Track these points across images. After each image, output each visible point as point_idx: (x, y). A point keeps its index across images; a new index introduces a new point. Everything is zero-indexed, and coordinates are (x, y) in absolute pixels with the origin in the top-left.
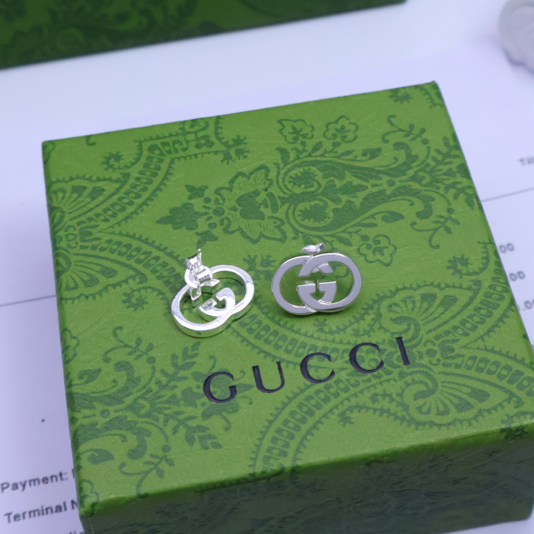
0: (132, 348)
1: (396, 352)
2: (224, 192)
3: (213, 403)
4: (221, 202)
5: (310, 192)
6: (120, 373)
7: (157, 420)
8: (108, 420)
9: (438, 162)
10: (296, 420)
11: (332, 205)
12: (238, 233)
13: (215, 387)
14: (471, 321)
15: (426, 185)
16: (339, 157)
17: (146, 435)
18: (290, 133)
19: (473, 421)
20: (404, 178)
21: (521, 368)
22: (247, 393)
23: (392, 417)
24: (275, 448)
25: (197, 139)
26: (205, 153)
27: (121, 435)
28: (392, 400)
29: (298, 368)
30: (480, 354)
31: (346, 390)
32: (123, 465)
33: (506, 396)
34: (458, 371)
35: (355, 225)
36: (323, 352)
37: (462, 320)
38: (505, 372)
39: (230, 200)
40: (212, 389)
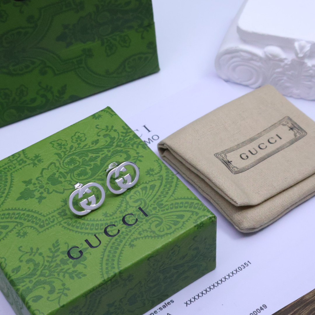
0: (30, 252)
1: (140, 213)
2: (40, 178)
3: (75, 260)
4: (41, 183)
5: (77, 166)
6: (29, 264)
7: (54, 276)
8: (33, 283)
9: (124, 137)
10: (112, 253)
11: (88, 168)
12: (54, 192)
13: (73, 254)
14: (165, 191)
15: (123, 147)
16: (82, 148)
17: (53, 283)
18: (57, 146)
19: (182, 227)
20: (113, 147)
21: (192, 201)
22: (87, 251)
23: (150, 238)
24: (109, 267)
25: (18, 162)
26: (24, 166)
27: (42, 287)
28: (147, 231)
29: (104, 234)
30: (174, 202)
31: (127, 235)
32: (49, 298)
33: (191, 213)
34: (169, 211)
35: (101, 172)
36: (111, 224)
37: (161, 192)
38: (186, 205)
39: (44, 181)
40: (72, 255)
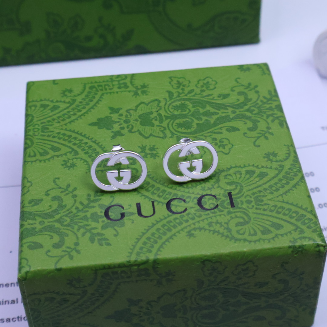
0: (64, 189)
1: (227, 200)
2: (131, 112)
3: (109, 221)
4: (129, 116)
5: (184, 114)
6: (54, 202)
7: (73, 228)
8: (43, 226)
9: (264, 103)
10: (160, 233)
11: (196, 121)
12: (137, 133)
13: (112, 213)
14: (276, 186)
15: (255, 114)
16: (204, 97)
17: (66, 236)
18: (175, 84)
19: (271, 241)
20: (242, 110)
21: (305, 213)
22: (131, 217)
23: (220, 235)
24: (145, 248)
25: (119, 84)
26: (123, 91)
28: (221, 226)
29: (165, 206)
30: (279, 205)
31: (193, 219)
32: (49, 251)
33: (294, 228)
34: (265, 213)
35: (209, 133)
36: (181, 198)
37: (270, 186)
38: (294, 215)
39: (135, 115)
40: (110, 214)
